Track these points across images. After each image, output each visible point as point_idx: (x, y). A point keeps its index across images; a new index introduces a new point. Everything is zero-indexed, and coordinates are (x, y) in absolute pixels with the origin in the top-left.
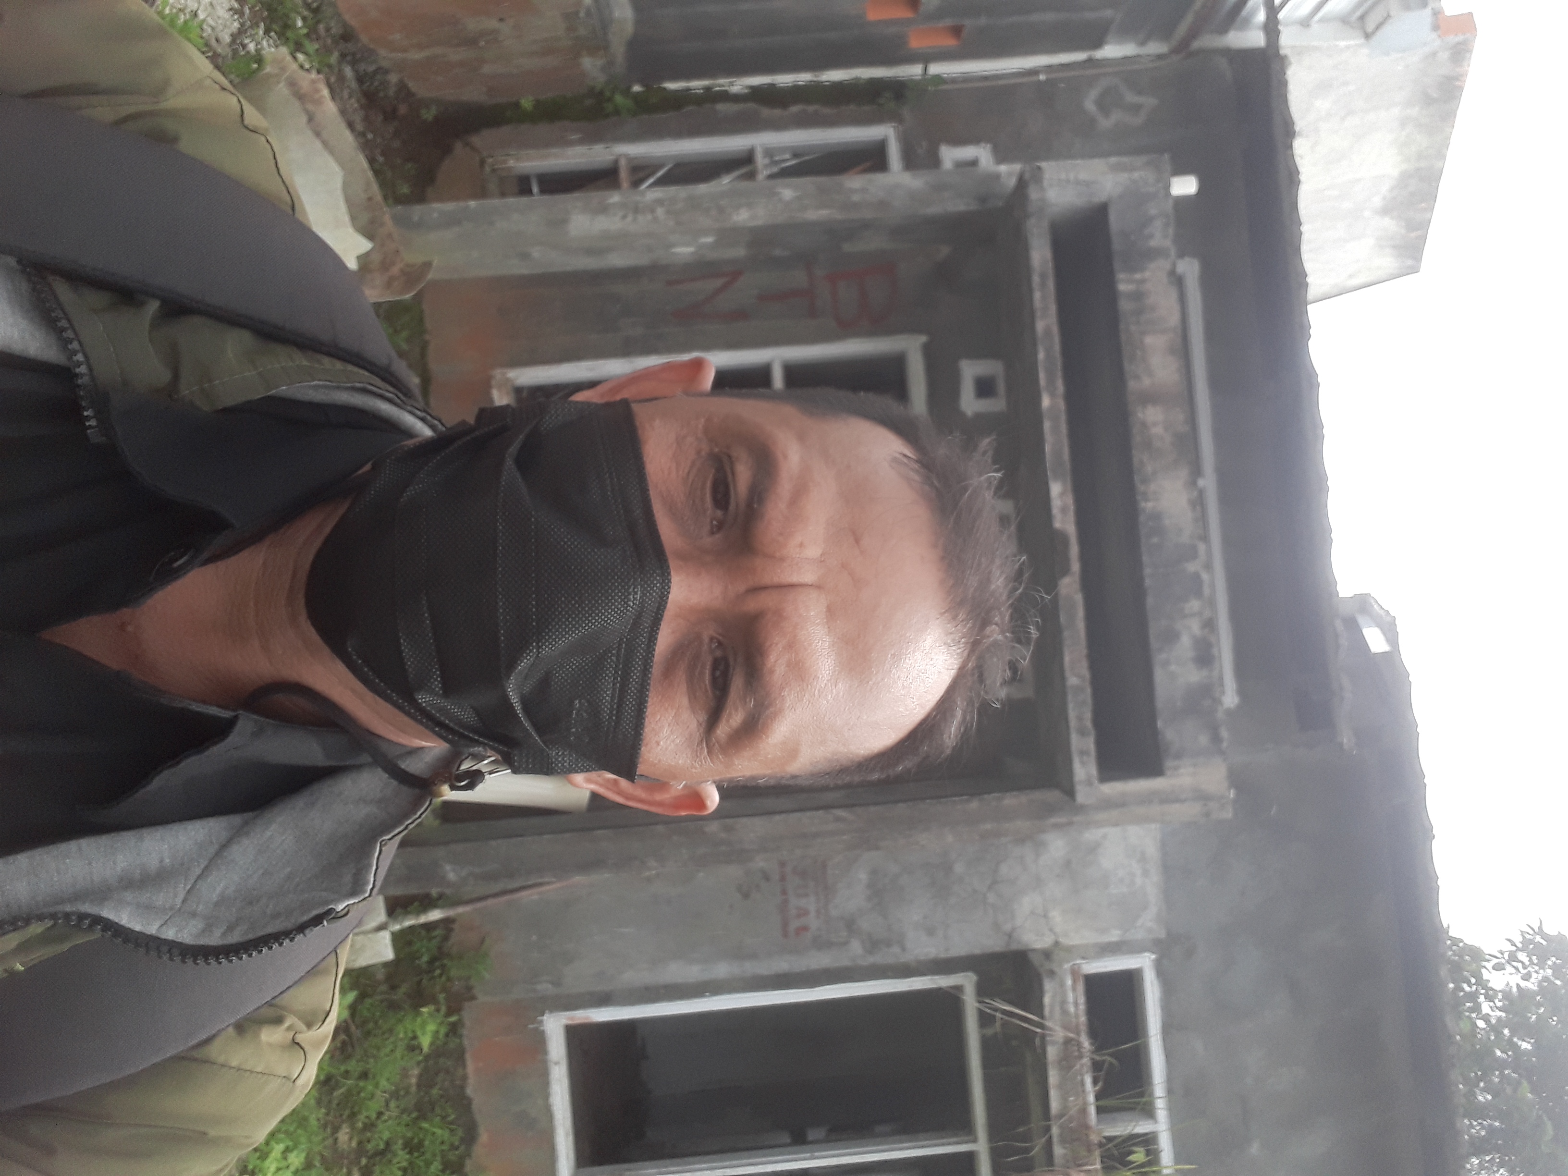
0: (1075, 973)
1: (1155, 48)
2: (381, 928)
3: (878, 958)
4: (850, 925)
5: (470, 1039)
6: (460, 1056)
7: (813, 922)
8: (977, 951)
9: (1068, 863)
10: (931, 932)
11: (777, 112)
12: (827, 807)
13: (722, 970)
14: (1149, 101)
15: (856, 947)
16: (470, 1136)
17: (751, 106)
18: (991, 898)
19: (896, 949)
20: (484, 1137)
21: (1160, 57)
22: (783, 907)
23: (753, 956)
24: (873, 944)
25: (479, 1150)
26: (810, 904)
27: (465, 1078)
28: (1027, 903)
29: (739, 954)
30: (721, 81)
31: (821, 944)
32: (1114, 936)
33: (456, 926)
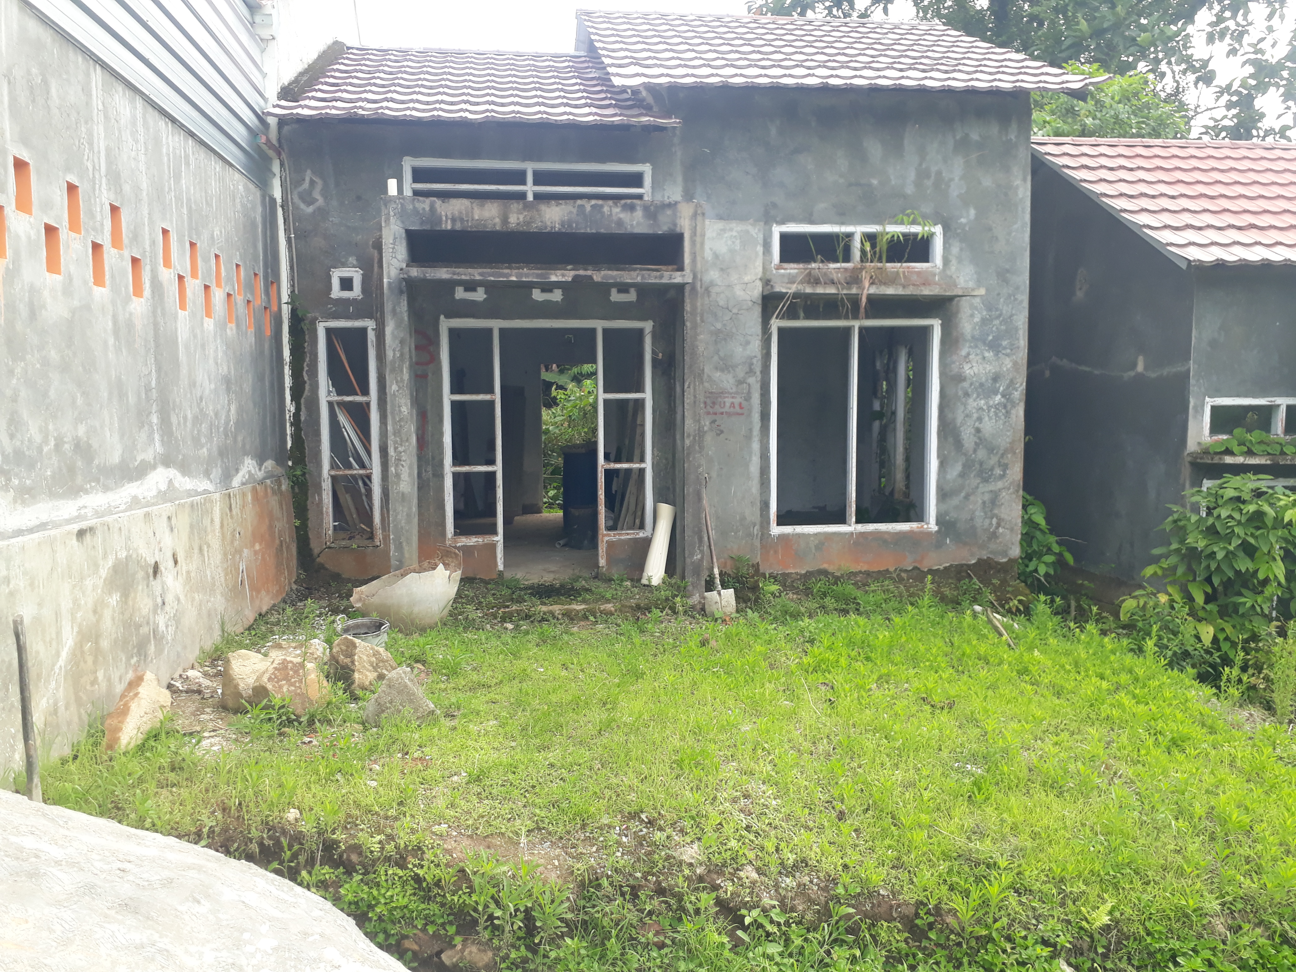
0: (778, 268)
1: (276, 167)
2: (719, 594)
3: (758, 368)
4: (740, 382)
5: (778, 570)
6: (786, 575)
7: (737, 401)
8: (760, 320)
9: (722, 270)
10: (748, 343)
11: (307, 387)
12: (683, 392)
13: (756, 446)
14: (308, 175)
15: (751, 380)
16: (825, 573)
17: (303, 401)
18: (735, 311)
19: (755, 361)
20: (825, 566)
21: (282, 165)
22: (729, 414)
23: (751, 430)
24: (751, 372)
25: (831, 569)
26: (728, 401)
27: (797, 574)
28: (739, 292)
29: (749, 437)
30: (288, 417)
31: (748, 398)
32: (760, 249)
33: (724, 570)
